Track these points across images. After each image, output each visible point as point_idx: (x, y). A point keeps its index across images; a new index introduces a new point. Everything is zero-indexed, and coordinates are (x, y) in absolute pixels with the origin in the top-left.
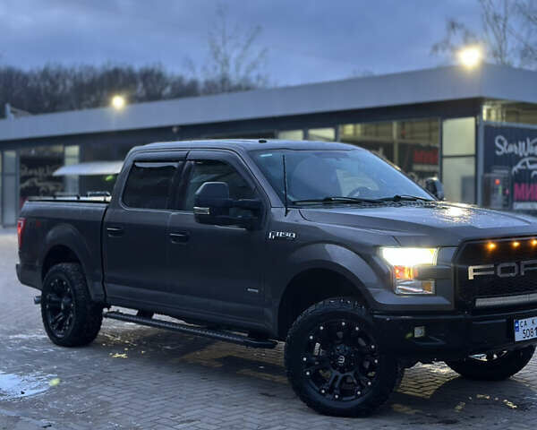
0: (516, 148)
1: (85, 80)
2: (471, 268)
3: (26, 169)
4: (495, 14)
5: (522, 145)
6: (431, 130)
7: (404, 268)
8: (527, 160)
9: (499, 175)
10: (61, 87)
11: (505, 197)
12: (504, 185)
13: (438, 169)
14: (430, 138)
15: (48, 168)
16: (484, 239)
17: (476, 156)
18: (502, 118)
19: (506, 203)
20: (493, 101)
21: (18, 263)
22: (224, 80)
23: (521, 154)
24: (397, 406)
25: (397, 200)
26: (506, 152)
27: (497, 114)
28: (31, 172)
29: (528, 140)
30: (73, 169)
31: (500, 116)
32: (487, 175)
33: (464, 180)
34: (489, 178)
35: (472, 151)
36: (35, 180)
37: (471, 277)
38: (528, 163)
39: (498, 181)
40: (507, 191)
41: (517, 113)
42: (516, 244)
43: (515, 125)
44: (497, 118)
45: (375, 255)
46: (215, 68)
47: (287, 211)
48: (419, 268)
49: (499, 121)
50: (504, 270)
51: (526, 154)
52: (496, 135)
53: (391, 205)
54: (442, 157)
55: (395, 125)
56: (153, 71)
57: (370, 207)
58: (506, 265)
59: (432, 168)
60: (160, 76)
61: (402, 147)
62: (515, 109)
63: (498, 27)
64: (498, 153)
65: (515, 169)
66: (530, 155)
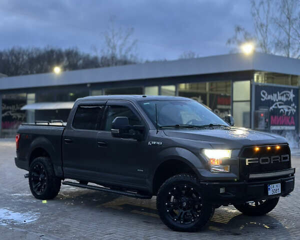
0: (272, 97)
1: (35, 56)
2: (247, 160)
3: (5, 106)
4: (261, 23)
5: (275, 95)
6: (226, 86)
7: (215, 160)
8: (278, 103)
9: (263, 111)
10: (21, 60)
11: (266, 123)
12: (265, 117)
13: (230, 107)
14: (226, 91)
15: (17, 105)
16: (254, 146)
17: (251, 101)
18: (265, 80)
19: (266, 126)
20: (260, 72)
21: (16, 157)
22: (113, 57)
23: (274, 101)
24: (210, 227)
25: (211, 126)
26: (267, 99)
27: (262, 78)
28: (8, 108)
29: (278, 93)
30: (31, 106)
31: (263, 79)
32: (257, 111)
33: (245, 114)
34: (258, 113)
35: (249, 99)
36: (10, 112)
37: (247, 164)
38: (278, 105)
39: (262, 115)
40: (267, 120)
41: (273, 78)
42: (269, 148)
43: (271, 85)
44: (262, 81)
45: (201, 153)
46: (109, 51)
47: (157, 132)
48: (222, 160)
49: (263, 82)
50: (263, 161)
51: (277, 100)
52: (261, 90)
53: (208, 129)
54: (233, 102)
55: (207, 84)
56: (72, 51)
57: (198, 129)
58: (264, 158)
59: (227, 107)
60: (76, 54)
61: (211, 96)
62: (272, 76)
63: (263, 30)
64: (262, 99)
65: (271, 108)
66: (279, 101)
